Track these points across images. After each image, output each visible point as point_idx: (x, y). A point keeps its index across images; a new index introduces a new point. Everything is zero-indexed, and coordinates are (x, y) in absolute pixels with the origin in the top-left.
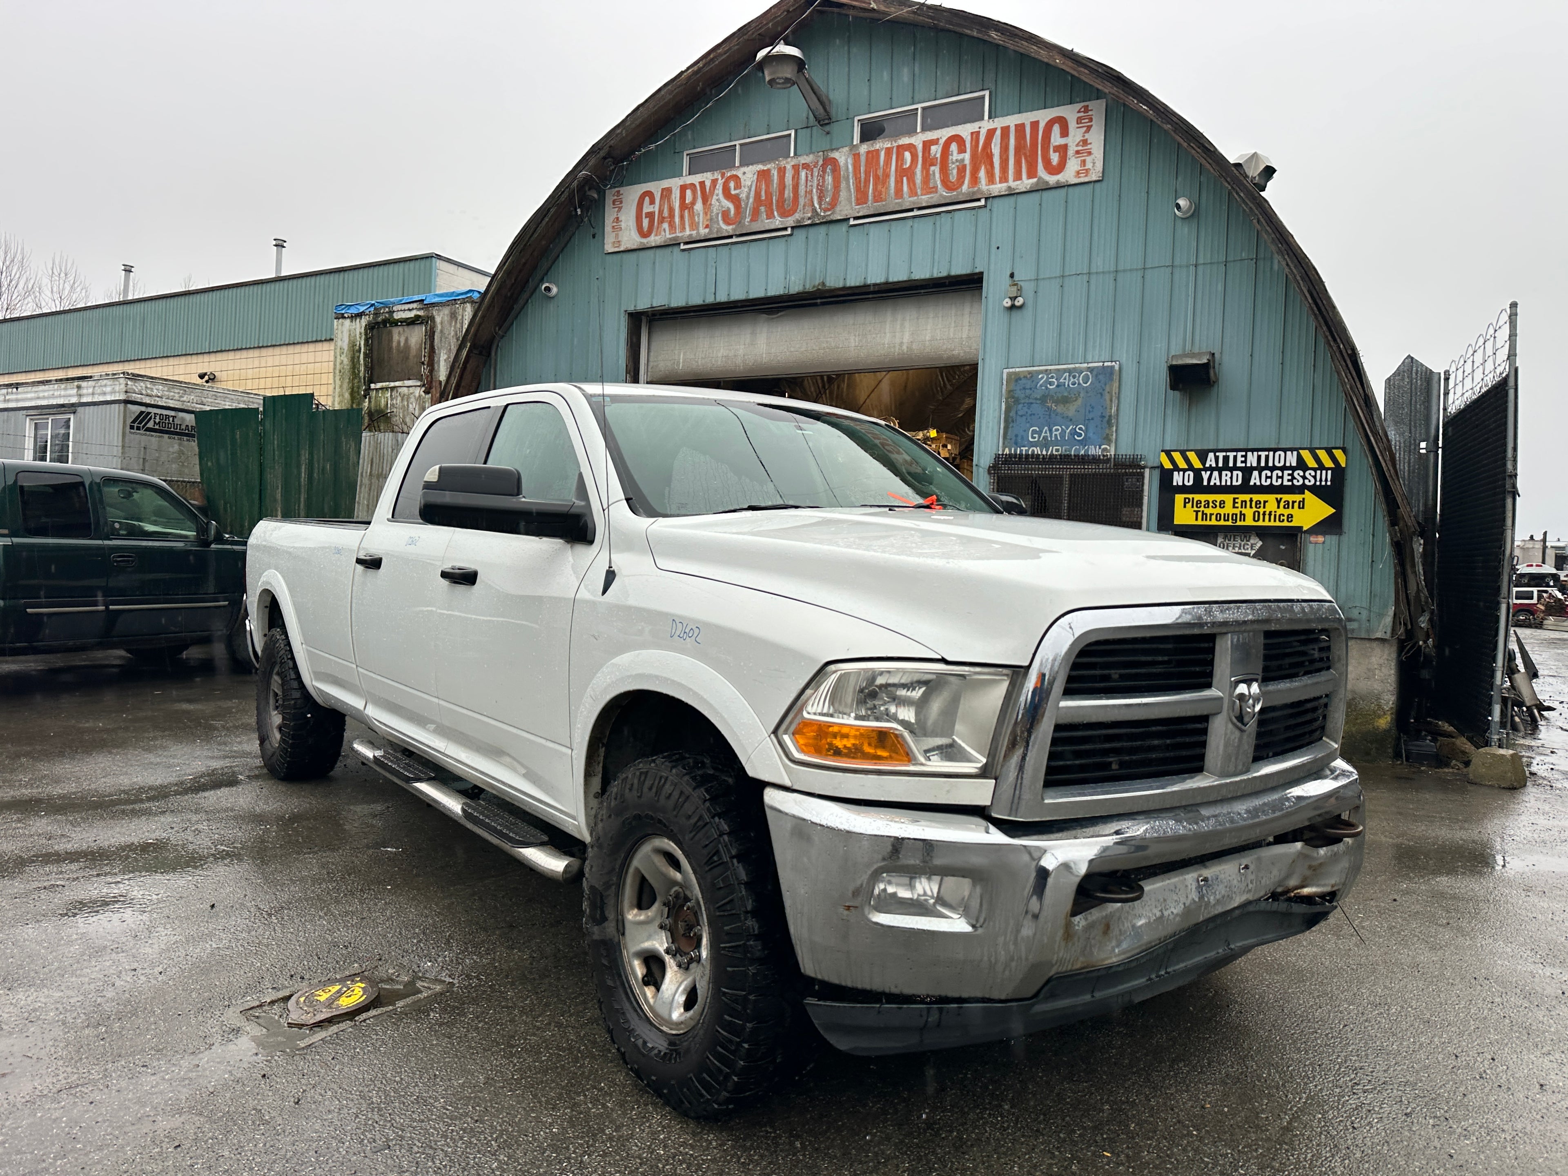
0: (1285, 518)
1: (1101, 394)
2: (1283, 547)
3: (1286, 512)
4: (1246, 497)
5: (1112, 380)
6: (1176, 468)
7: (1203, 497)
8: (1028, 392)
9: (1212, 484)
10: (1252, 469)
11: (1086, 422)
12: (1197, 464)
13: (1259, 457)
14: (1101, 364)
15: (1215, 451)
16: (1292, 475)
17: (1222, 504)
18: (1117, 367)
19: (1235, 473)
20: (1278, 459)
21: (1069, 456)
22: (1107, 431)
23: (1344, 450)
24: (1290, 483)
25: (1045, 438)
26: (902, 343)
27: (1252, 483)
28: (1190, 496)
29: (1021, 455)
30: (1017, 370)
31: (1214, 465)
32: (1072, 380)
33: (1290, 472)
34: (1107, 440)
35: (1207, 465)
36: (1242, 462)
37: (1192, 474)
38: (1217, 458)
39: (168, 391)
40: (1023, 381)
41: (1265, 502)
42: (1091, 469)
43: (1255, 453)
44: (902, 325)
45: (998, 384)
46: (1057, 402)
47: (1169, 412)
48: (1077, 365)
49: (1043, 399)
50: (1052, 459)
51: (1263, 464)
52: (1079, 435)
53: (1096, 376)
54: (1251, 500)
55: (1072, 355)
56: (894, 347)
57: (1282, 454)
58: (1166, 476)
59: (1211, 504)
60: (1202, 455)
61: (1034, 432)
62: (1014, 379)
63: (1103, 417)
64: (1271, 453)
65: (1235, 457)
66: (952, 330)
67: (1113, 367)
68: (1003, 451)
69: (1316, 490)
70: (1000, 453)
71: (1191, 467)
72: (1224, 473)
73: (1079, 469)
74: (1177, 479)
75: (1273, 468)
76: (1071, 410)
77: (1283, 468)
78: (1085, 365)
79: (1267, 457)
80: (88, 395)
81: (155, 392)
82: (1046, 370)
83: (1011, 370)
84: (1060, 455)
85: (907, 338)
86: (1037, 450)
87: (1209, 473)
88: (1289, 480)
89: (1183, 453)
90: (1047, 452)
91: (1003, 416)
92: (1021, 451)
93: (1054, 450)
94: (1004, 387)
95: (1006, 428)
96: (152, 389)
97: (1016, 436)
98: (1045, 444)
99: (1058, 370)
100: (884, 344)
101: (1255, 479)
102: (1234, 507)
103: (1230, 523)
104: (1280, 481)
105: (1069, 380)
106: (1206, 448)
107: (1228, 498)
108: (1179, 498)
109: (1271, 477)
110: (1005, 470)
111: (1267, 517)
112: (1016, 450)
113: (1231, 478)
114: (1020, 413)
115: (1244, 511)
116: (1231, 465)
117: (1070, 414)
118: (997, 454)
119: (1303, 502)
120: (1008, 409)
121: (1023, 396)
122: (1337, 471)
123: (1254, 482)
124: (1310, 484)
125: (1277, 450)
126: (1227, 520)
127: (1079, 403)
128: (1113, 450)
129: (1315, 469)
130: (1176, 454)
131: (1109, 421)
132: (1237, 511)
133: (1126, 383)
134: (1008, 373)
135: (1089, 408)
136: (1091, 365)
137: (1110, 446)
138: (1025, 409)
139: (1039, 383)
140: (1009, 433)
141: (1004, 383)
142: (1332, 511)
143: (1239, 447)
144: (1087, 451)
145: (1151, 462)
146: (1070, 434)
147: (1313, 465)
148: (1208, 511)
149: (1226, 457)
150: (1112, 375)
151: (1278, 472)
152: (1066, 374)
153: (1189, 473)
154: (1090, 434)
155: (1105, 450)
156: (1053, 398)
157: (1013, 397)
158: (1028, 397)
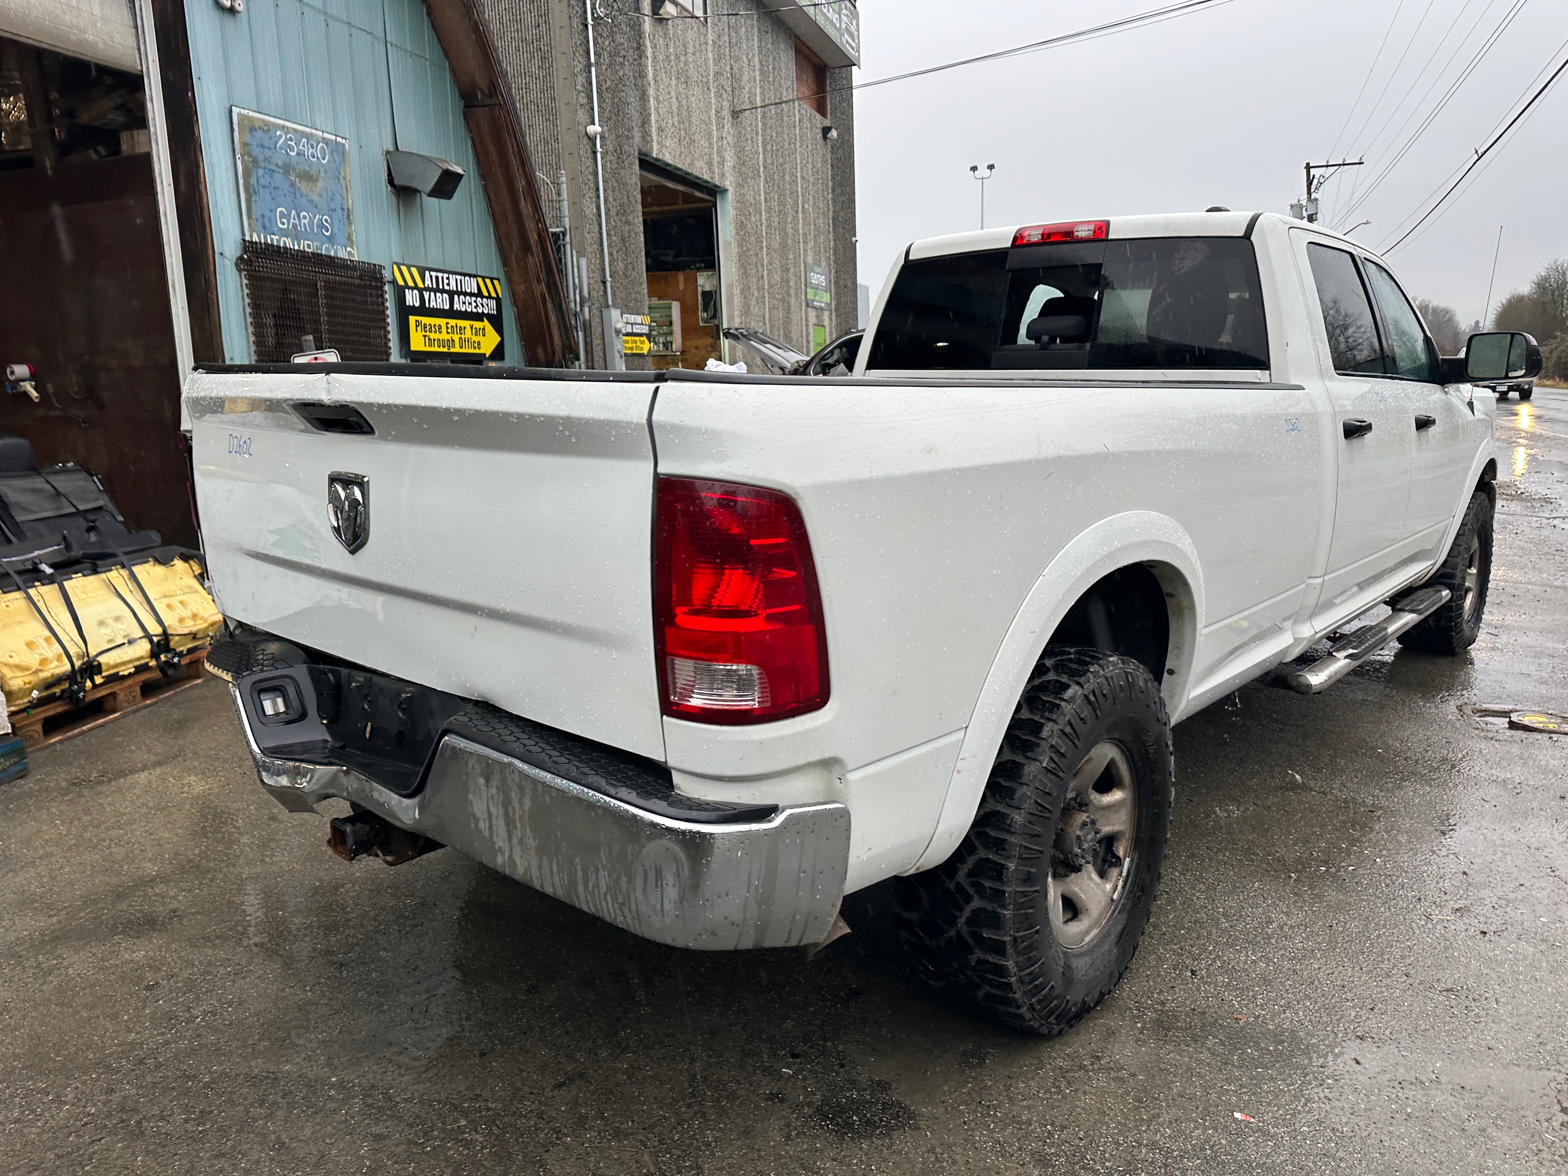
0: (477, 345)
1: (338, 177)
3: (476, 339)
5: (343, 160)
6: (407, 286)
7: (427, 321)
8: (267, 151)
9: (431, 306)
10: (454, 292)
11: (332, 212)
12: (420, 285)
13: (456, 281)
14: (334, 137)
15: (429, 270)
16: (476, 302)
17: (440, 328)
18: (348, 148)
19: (444, 295)
20: (467, 285)
21: (321, 256)
22: (349, 229)
23: (498, 279)
24: (476, 310)
25: (298, 226)
27: (455, 308)
28: (419, 318)
29: (271, 246)
30: (251, 114)
31: (430, 286)
32: (310, 150)
33: (475, 299)
34: (350, 240)
35: (426, 285)
36: (447, 284)
37: (417, 293)
38: (431, 277)
40: (259, 134)
41: (462, 328)
42: (342, 276)
43: (454, 276)
45: (228, 128)
46: (301, 177)
49: (287, 168)
50: (302, 257)
51: (459, 288)
52: (327, 231)
53: (331, 152)
54: (456, 326)
57: (468, 279)
58: (400, 293)
59: (433, 329)
60: (421, 273)
61: (282, 215)
62: (250, 127)
63: (343, 209)
64: (462, 278)
65: (443, 279)
67: (344, 145)
68: (251, 237)
69: (490, 318)
70: (247, 238)
71: (416, 287)
72: (438, 294)
73: (330, 275)
74: (409, 298)
75: (466, 293)
76: (316, 193)
77: (471, 295)
78: (319, 133)
79: (460, 281)
82: (284, 127)
83: (245, 112)
84: (313, 253)
86: (288, 242)
87: (428, 294)
89: (409, 267)
90: (299, 245)
91: (241, 181)
92: (272, 240)
93: (306, 245)
94: (237, 135)
95: (248, 201)
97: (263, 216)
98: (295, 234)
99: (295, 130)
101: (456, 304)
102: (448, 333)
103: (445, 350)
104: (470, 307)
105: (308, 149)
106: (424, 265)
107: (442, 322)
108: (412, 319)
109: (465, 303)
110: (267, 266)
112: (265, 238)
113: (443, 301)
114: (263, 181)
116: (441, 287)
117: (315, 197)
118: (244, 240)
119: (484, 329)
120: (247, 174)
121: (261, 157)
122: (498, 300)
123: (456, 306)
124: (486, 312)
125: (465, 275)
126: (444, 347)
127: (320, 184)
128: (354, 253)
129: (487, 298)
130: (404, 269)
131: (348, 216)
132: (449, 337)
133: (353, 171)
134: (239, 114)
135: (330, 194)
136: (326, 135)
137: (352, 248)
138: (267, 176)
139: (277, 142)
140: (254, 210)
141: (236, 127)
142: (499, 339)
143: (442, 268)
144: (336, 252)
145: (387, 275)
146: (318, 226)
147: (485, 294)
148: (433, 336)
149: (437, 278)
150: (343, 155)
151: (468, 298)
152: (304, 140)
153: (415, 291)
154: (336, 231)
155: (350, 253)
156: (294, 169)
157: (250, 155)
158: (267, 159)
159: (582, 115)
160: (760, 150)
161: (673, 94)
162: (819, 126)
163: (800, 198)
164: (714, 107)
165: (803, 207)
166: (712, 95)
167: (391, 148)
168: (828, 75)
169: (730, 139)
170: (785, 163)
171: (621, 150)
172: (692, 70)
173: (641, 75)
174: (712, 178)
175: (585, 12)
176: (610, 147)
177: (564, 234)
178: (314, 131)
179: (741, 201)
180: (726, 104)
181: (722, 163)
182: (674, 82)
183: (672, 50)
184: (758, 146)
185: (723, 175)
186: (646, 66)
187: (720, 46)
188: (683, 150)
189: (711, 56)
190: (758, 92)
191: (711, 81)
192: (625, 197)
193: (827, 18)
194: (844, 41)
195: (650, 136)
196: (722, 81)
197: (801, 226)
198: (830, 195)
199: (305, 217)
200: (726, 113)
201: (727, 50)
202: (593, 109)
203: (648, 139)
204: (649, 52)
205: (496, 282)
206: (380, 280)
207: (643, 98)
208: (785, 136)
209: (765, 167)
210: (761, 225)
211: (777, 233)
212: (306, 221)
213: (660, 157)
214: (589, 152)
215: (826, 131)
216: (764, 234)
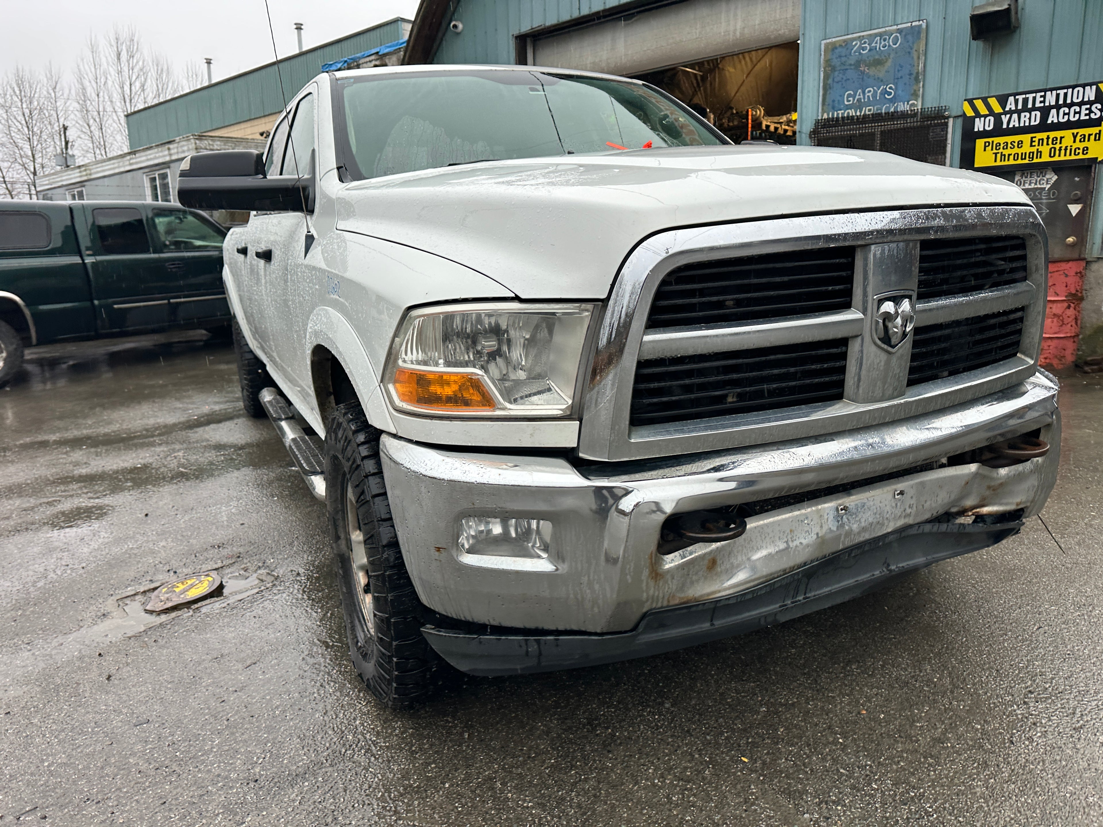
0: (1081, 151)
1: (909, 53)
2: (1077, 179)
3: (1082, 145)
4: (1043, 135)
5: (919, 38)
6: (978, 115)
7: (1001, 140)
8: (843, 59)
9: (1011, 126)
10: (1051, 107)
11: (896, 81)
12: (998, 109)
13: (1058, 95)
14: (909, 24)
15: (1015, 95)
16: (1090, 109)
17: (1020, 143)
18: (924, 26)
19: (1033, 113)
20: (1076, 95)
21: (880, 114)
22: (915, 87)
24: (1087, 117)
25: (859, 100)
26: (735, 30)
27: (1049, 122)
28: (990, 140)
29: (837, 118)
30: (834, 40)
31: (1013, 108)
32: (883, 43)
33: (1088, 106)
34: (915, 95)
35: (1007, 109)
36: (1041, 102)
37: (992, 119)
38: (1016, 101)
39: (225, 145)
40: (839, 50)
41: (1061, 138)
42: (899, 124)
43: (1054, 92)
44: (735, 15)
45: (817, 54)
46: (869, 65)
47: (973, 62)
48: (887, 29)
49: (857, 64)
50: (864, 119)
51: (1061, 102)
52: (890, 94)
53: (905, 36)
54: (1048, 138)
55: (883, 19)
57: (1081, 89)
58: (968, 123)
59: (1009, 145)
60: (1003, 100)
61: (849, 96)
62: (832, 48)
63: (910, 75)
64: (1070, 90)
65: (1034, 99)
66: (778, 11)
67: (920, 26)
68: (822, 116)
70: (820, 118)
71: (991, 112)
72: (1024, 114)
73: (889, 125)
74: (979, 125)
75: (1073, 104)
76: (881, 72)
77: (1080, 104)
78: (895, 27)
79: (1066, 95)
80: (174, 154)
81: (216, 147)
82: (860, 37)
83: (828, 41)
84: (872, 114)
85: (739, 25)
86: (852, 112)
87: (1008, 116)
88: (1086, 115)
89: (985, 100)
90: (861, 112)
91: (821, 85)
92: (838, 114)
93: (866, 111)
94: (823, 57)
95: (824, 95)
96: (213, 145)
97: (834, 101)
98: (859, 106)
99: (870, 35)
100: (720, 33)
101: (1053, 118)
102: (1031, 146)
103: (1026, 161)
104: (1077, 116)
105: (880, 43)
106: (1009, 92)
107: (1026, 138)
108: (980, 142)
109: (1068, 114)
110: (829, 132)
111: (1063, 152)
112: (833, 114)
113: (1030, 119)
114: (836, 80)
115: (1041, 148)
116: (1030, 106)
117: (881, 75)
118: (817, 119)
119: (1096, 134)
120: (826, 77)
121: (839, 64)
123: (1052, 120)
125: (1076, 87)
126: (1021, 158)
127: (889, 63)
128: (920, 104)
130: (977, 102)
131: (918, 78)
132: (1034, 149)
133: (932, 40)
134: (825, 44)
135: (898, 68)
136: (900, 27)
137: (917, 100)
138: (841, 75)
139: (853, 49)
140: (828, 99)
141: (822, 53)
144: (896, 107)
145: (954, 112)
146: (881, 94)
148: (1006, 152)
149: (1026, 99)
150: (920, 33)
151: (1075, 108)
152: (877, 38)
153: (990, 118)
154: (900, 92)
155: (913, 105)
156: (866, 62)
157: (830, 66)
158: (843, 64)
206: (945, 118)
212: (870, 94)
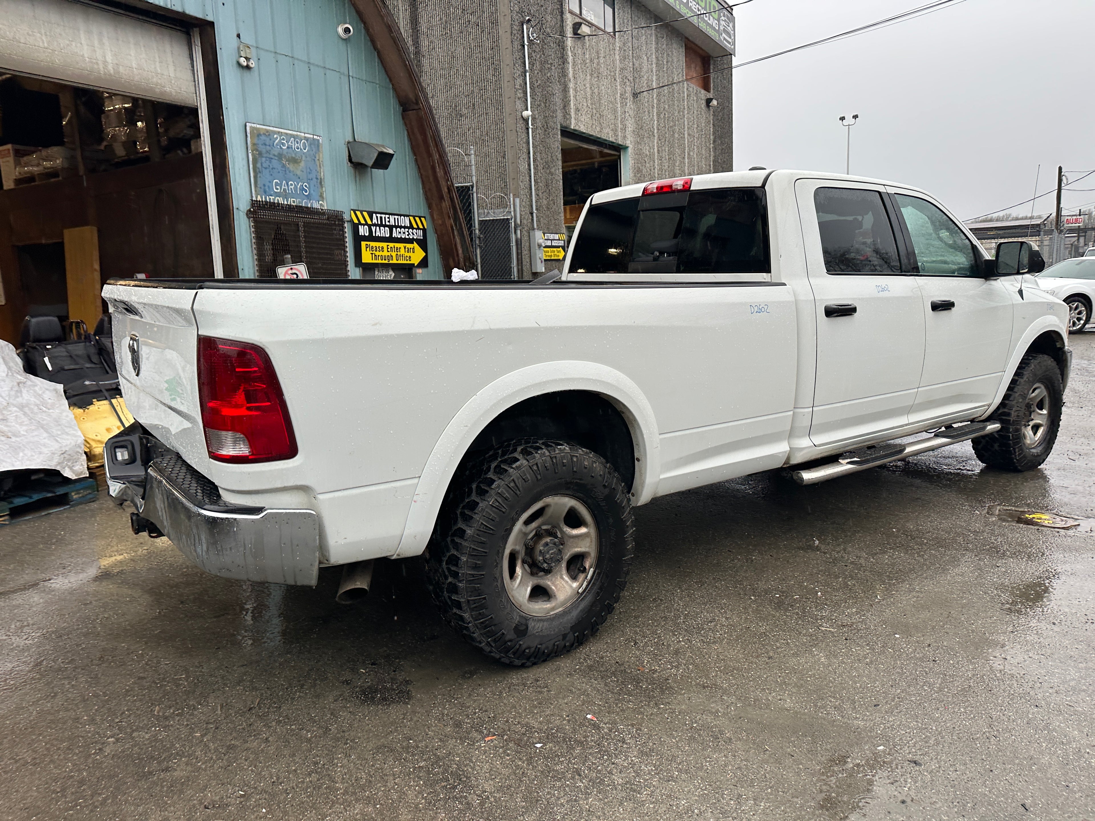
0: (408, 258)
1: (314, 160)
3: (408, 254)
5: (319, 150)
6: (360, 223)
7: (373, 244)
8: (268, 147)
9: (377, 235)
10: (393, 226)
11: (308, 180)
12: (369, 222)
13: (394, 219)
15: (376, 213)
16: (408, 232)
17: (383, 249)
18: (321, 142)
19: (386, 228)
20: (402, 221)
21: (302, 207)
22: (321, 190)
23: (425, 217)
24: (408, 237)
25: (285, 190)
28: (368, 243)
29: (269, 203)
30: (258, 126)
31: (376, 222)
32: (296, 145)
33: (407, 230)
34: (322, 197)
35: (373, 222)
36: (388, 221)
38: (377, 217)
40: (263, 138)
41: (398, 248)
42: (315, 219)
43: (393, 216)
45: (243, 135)
46: (289, 161)
49: (280, 156)
50: (290, 208)
51: (396, 224)
52: (306, 192)
53: (310, 145)
54: (394, 247)
55: (291, 123)
56: (97, 64)
57: (403, 218)
58: (355, 228)
59: (378, 249)
60: (371, 215)
61: (277, 184)
62: (257, 134)
63: (317, 179)
64: (399, 217)
65: (385, 218)
67: (318, 140)
68: (257, 198)
69: (418, 241)
70: (254, 199)
71: (366, 224)
72: (382, 228)
73: (307, 218)
74: (361, 232)
75: (401, 227)
76: (299, 170)
77: (405, 227)
78: (303, 134)
79: (398, 219)
82: (279, 132)
83: (253, 125)
84: (296, 206)
85: (110, 58)
86: (281, 200)
87: (375, 228)
88: (407, 235)
89: (362, 213)
90: (287, 202)
91: (251, 166)
92: (270, 199)
93: (292, 201)
94: (249, 139)
95: (255, 177)
97: (264, 185)
98: (285, 195)
99: (286, 134)
101: (394, 233)
102: (388, 251)
103: (386, 262)
104: (404, 235)
105: (294, 144)
106: (372, 210)
107: (384, 245)
108: (363, 244)
109: (400, 233)
110: (264, 215)
111: (401, 257)
112: (266, 198)
113: (385, 232)
114: (264, 165)
115: (392, 254)
116: (384, 223)
117: (299, 173)
118: (252, 200)
119: (413, 248)
120: (255, 161)
121: (264, 151)
122: (424, 230)
123: (394, 235)
124: (415, 238)
125: (401, 215)
126: (385, 260)
127: (302, 164)
128: (326, 205)
129: (416, 229)
130: (358, 213)
131: (321, 183)
132: (389, 254)
133: (325, 155)
134: (251, 127)
135: (308, 170)
136: (306, 135)
137: (323, 201)
138: (267, 162)
139: (274, 142)
140: (259, 183)
141: (249, 135)
142: (425, 254)
143: (385, 211)
144: (312, 204)
145: (346, 217)
146: (300, 189)
147: (415, 226)
148: (377, 253)
149: (381, 218)
150: (318, 146)
151: (403, 229)
152: (292, 139)
153: (366, 227)
154: (312, 192)
155: (321, 205)
156: (285, 157)
157: (257, 150)
158: (268, 152)
159: (519, 105)
160: (655, 118)
161: (588, 85)
162: (704, 98)
163: (687, 149)
164: (619, 92)
165: (689, 154)
166: (618, 84)
167: (351, 140)
168: (712, 62)
169: (631, 113)
170: (675, 125)
171: (547, 126)
172: (603, 69)
173: (564, 74)
174: (616, 140)
175: (523, 37)
176: (539, 124)
177: (472, 186)
178: (299, 133)
179: (639, 153)
180: (629, 89)
181: (624, 129)
182: (588, 77)
183: (587, 56)
184: (653, 116)
185: (625, 137)
186: (568, 69)
187: (625, 50)
188: (594, 122)
189: (617, 57)
190: (654, 79)
191: (617, 75)
192: (550, 157)
193: (708, 24)
194: (723, 39)
195: (569, 114)
196: (626, 73)
197: (686, 168)
198: (712, 145)
199: (291, 185)
200: (629, 95)
201: (631, 52)
202: (527, 100)
203: (568, 117)
204: (570, 59)
205: (423, 219)
206: (342, 221)
207: (565, 90)
208: (676, 107)
209: (658, 129)
210: (654, 169)
211: (667, 173)
212: (292, 187)
213: (577, 128)
214: (524, 128)
215: (709, 101)
216: (656, 175)
